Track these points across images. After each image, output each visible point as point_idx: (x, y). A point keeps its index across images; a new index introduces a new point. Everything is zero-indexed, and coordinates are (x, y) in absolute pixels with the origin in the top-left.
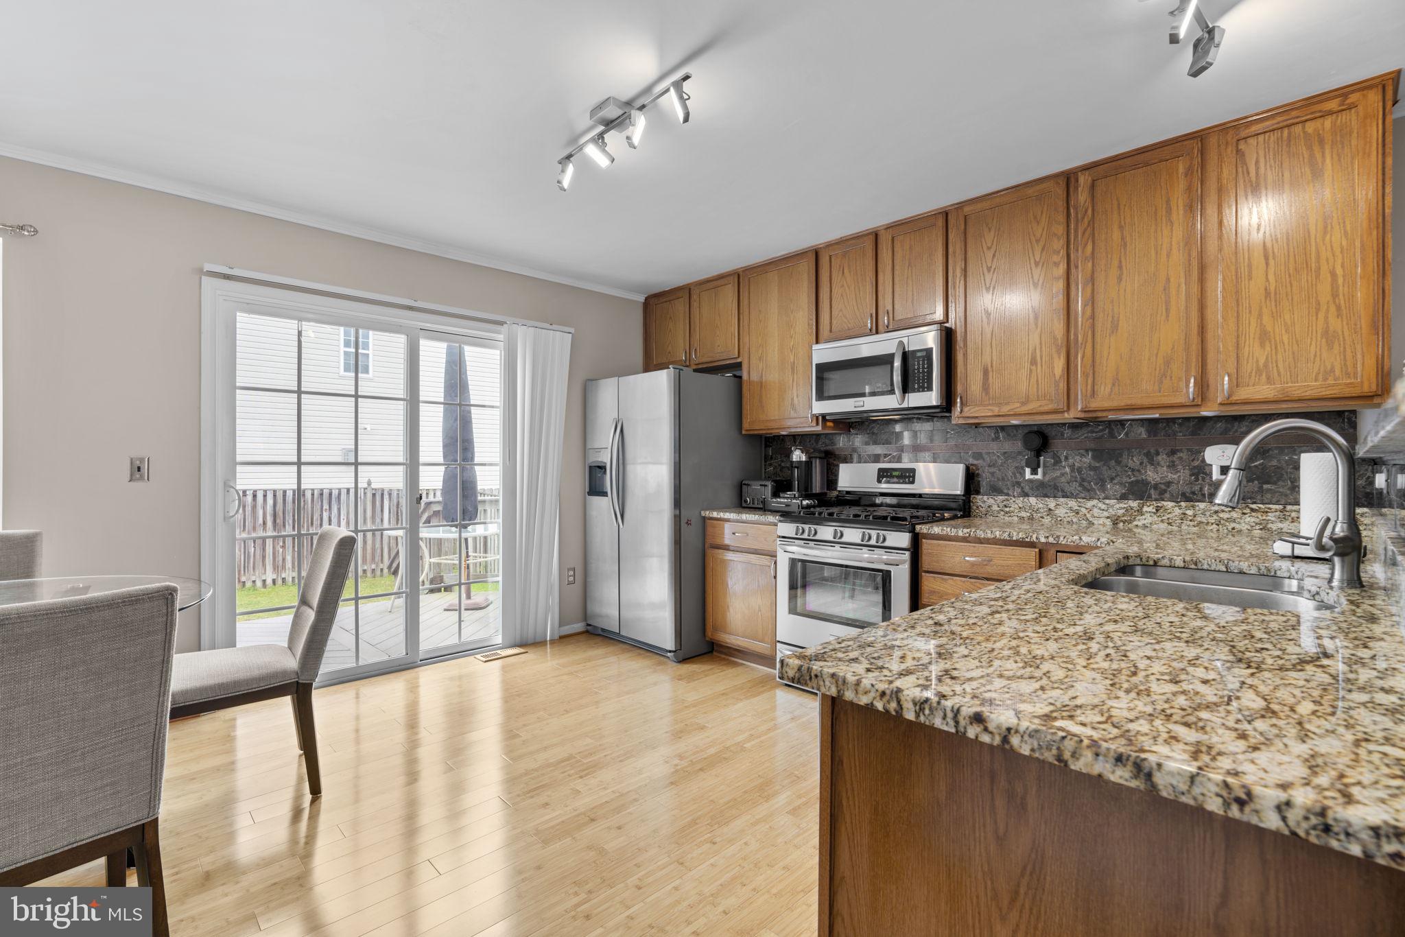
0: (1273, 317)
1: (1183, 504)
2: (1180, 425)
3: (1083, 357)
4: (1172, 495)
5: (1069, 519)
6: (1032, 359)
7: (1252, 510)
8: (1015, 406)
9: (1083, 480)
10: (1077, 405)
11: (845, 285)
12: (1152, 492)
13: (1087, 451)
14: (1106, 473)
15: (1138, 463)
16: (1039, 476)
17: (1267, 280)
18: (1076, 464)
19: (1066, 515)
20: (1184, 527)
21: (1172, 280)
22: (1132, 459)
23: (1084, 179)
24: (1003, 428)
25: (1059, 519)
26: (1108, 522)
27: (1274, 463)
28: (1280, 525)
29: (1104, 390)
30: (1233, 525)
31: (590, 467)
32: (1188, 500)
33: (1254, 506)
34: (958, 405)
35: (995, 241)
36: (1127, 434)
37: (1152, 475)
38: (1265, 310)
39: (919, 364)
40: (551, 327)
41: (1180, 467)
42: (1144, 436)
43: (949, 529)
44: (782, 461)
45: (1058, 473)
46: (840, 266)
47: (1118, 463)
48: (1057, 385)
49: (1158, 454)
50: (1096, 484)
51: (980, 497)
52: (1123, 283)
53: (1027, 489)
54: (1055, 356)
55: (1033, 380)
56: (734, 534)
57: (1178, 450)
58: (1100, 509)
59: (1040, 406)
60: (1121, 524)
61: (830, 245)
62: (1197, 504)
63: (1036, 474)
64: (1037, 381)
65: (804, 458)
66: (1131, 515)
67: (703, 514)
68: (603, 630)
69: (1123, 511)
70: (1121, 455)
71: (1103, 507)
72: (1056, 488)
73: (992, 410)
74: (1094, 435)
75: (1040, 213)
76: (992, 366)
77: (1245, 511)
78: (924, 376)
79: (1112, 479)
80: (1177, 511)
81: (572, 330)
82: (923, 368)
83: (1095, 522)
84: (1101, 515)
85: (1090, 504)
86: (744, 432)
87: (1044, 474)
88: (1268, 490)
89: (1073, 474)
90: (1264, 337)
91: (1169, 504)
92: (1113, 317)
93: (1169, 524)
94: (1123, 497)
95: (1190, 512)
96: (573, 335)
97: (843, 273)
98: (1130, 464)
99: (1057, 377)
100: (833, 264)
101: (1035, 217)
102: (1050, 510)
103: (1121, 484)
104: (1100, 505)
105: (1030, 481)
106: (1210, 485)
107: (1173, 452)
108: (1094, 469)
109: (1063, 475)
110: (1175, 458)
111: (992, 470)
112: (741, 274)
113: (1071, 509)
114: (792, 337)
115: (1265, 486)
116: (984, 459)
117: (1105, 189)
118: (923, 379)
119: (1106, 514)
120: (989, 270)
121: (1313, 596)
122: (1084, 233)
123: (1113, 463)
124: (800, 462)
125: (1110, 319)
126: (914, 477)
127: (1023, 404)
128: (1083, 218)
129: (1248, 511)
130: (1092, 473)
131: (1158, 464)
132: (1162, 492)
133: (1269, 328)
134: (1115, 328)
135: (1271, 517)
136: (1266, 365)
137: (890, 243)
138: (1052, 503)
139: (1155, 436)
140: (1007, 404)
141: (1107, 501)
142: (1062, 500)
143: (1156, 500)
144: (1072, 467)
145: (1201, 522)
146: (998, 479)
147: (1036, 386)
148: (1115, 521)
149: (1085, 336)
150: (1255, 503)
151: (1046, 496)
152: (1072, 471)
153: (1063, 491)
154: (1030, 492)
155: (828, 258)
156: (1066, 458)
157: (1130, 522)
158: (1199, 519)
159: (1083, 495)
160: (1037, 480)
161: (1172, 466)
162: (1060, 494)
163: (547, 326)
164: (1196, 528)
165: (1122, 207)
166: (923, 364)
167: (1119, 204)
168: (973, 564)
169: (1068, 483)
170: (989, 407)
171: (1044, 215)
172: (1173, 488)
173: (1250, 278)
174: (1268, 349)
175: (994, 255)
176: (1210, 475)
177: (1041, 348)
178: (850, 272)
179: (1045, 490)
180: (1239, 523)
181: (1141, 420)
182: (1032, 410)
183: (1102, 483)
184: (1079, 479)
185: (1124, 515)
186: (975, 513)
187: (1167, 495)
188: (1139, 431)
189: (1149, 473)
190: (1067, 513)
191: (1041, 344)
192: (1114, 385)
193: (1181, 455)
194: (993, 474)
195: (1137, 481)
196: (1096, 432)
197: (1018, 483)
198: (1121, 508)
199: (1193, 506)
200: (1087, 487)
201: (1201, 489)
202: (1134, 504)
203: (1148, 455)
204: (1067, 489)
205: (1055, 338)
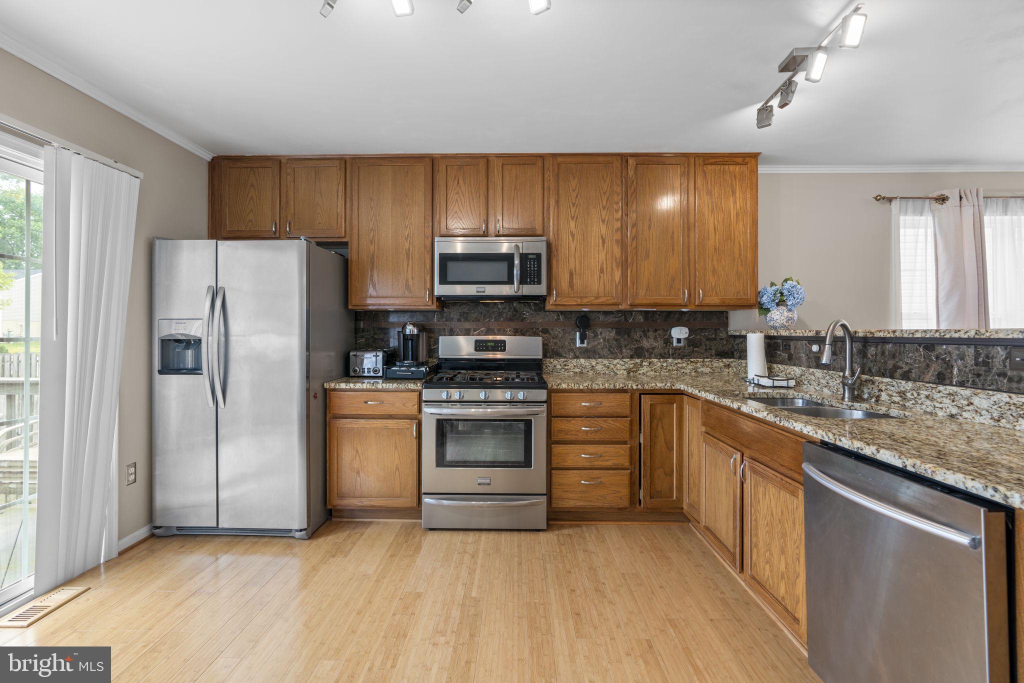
0: (718, 261)
1: (661, 360)
2: (659, 315)
3: (631, 272)
4: (655, 355)
5: (604, 372)
6: (601, 269)
7: (691, 362)
8: (591, 299)
9: (610, 347)
10: (627, 301)
11: (460, 193)
12: (646, 353)
13: (612, 329)
14: (623, 343)
15: (639, 336)
16: (585, 345)
17: (715, 242)
18: (607, 337)
19: (602, 370)
20: (662, 373)
21: (675, 233)
22: (636, 334)
23: (631, 161)
24: (562, 312)
25: (598, 372)
26: (625, 372)
27: (699, 337)
28: (702, 369)
29: (642, 293)
30: (683, 370)
31: (162, 341)
32: (663, 358)
33: (692, 360)
34: (555, 296)
35: (578, 186)
36: (633, 319)
37: (646, 344)
38: (715, 258)
39: (530, 264)
40: (115, 165)
41: (659, 339)
42: (642, 321)
43: (573, 385)
44: (375, 334)
45: (596, 343)
46: (455, 178)
47: (629, 336)
48: (616, 288)
49: (648, 331)
50: (617, 349)
51: (548, 360)
52: (651, 230)
53: (577, 354)
54: (615, 268)
55: (602, 283)
56: (366, 402)
57: (658, 330)
58: (621, 364)
59: (607, 300)
60: (632, 373)
61: (445, 157)
62: (668, 359)
63: (584, 343)
64: (604, 283)
65: (416, 332)
66: (637, 368)
67: (326, 386)
68: (179, 528)
69: (632, 365)
70: (630, 332)
71: (622, 363)
72: (595, 352)
73: (576, 301)
74: (616, 319)
75: (606, 176)
76: (575, 271)
77: (688, 363)
78: (534, 273)
79: (626, 346)
80: (659, 364)
81: (141, 175)
82: (534, 267)
83: (618, 373)
84: (621, 369)
85: (615, 362)
86: (350, 307)
87: (588, 344)
88: (696, 351)
89: (605, 344)
90: (714, 271)
91: (655, 360)
92: (646, 250)
93: (655, 372)
94: (631, 357)
95: (665, 365)
96: (141, 180)
97: (458, 183)
98: (635, 337)
99: (617, 282)
100: (449, 173)
101: (603, 178)
102: (593, 366)
103: (631, 349)
104: (621, 362)
105: (580, 348)
106: (672, 349)
107: (656, 331)
108: (616, 340)
109: (599, 344)
110: (657, 334)
111: (555, 341)
112: (348, 160)
113: (605, 365)
114: (407, 227)
115: (695, 349)
116: (550, 334)
117: (642, 172)
118: (534, 275)
119: (624, 367)
120: (574, 205)
121: (850, 407)
122: (632, 195)
123: (626, 337)
124: (412, 335)
125: (645, 250)
126: (505, 346)
127: (597, 298)
128: (631, 186)
129: (689, 362)
130: (615, 343)
131: (649, 337)
132: (651, 353)
133: (716, 267)
134: (647, 256)
135: (699, 365)
136: (715, 287)
137: (501, 168)
138: (594, 362)
139: (647, 321)
140: (586, 297)
141: (625, 360)
142: (600, 360)
143: (648, 358)
144: (604, 339)
145: (670, 370)
146: (559, 347)
147: (603, 287)
148: (629, 371)
149: (632, 258)
150: (691, 358)
151: (589, 358)
152: (604, 341)
153: (599, 354)
154: (579, 355)
155: (444, 167)
156: (601, 333)
157: (636, 372)
158: (669, 368)
159: (610, 356)
160: (584, 347)
161: (655, 338)
162: (597, 356)
163: (111, 162)
164: (667, 373)
165: (651, 185)
166: (534, 265)
167: (649, 183)
168: (588, 408)
169: (602, 349)
170: (574, 299)
171: (608, 178)
172: (656, 351)
173: (709, 240)
174: (716, 278)
175: (577, 196)
176: (672, 343)
177: (606, 263)
178: (465, 184)
179: (588, 354)
180: (686, 369)
181: (641, 311)
182: (602, 302)
183: (620, 348)
184: (608, 346)
185: (633, 368)
186: (544, 371)
187: (653, 355)
188: (640, 318)
189: (644, 342)
190: (602, 368)
191: (606, 260)
192: (647, 290)
193: (660, 332)
194: (556, 344)
195: (638, 347)
196: (618, 317)
197: (572, 350)
198: (632, 364)
199: (666, 361)
200: (614, 352)
201: (668, 351)
202: (638, 361)
203: (644, 331)
204: (602, 353)
205: (616, 258)
